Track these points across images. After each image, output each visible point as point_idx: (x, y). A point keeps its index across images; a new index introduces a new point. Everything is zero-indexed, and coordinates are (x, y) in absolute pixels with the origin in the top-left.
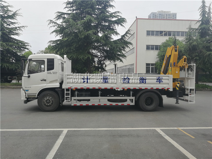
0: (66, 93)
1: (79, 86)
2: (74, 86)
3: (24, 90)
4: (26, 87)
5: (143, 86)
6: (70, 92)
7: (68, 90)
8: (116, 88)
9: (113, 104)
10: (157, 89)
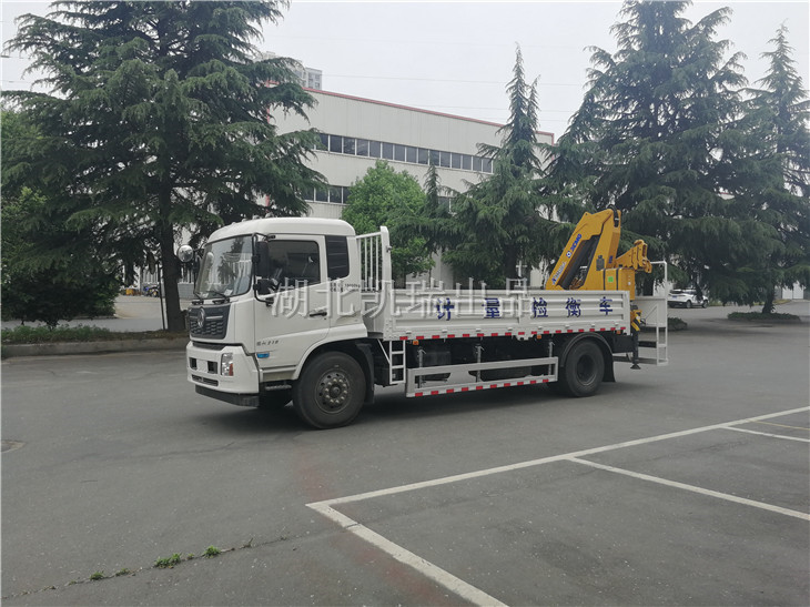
0: (394, 356)
1: (429, 331)
2: (414, 331)
3: (253, 355)
4: (259, 344)
5: (575, 325)
6: (404, 352)
7: (397, 345)
8: (520, 333)
9: (512, 384)
10: (602, 332)
